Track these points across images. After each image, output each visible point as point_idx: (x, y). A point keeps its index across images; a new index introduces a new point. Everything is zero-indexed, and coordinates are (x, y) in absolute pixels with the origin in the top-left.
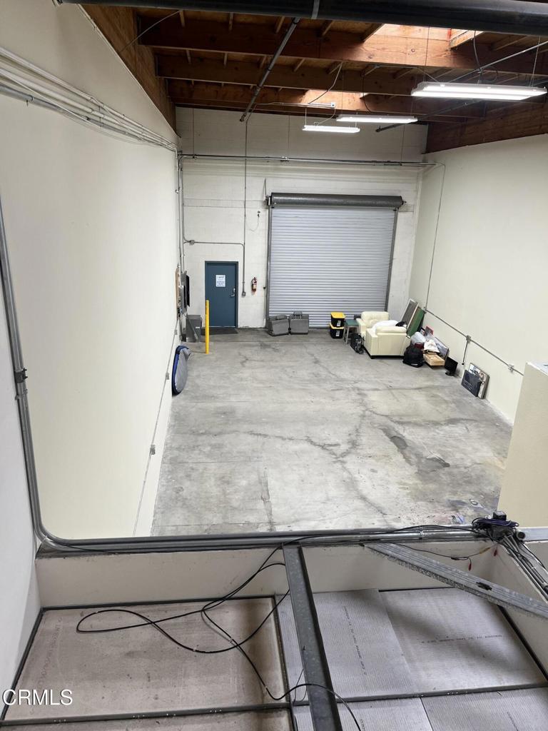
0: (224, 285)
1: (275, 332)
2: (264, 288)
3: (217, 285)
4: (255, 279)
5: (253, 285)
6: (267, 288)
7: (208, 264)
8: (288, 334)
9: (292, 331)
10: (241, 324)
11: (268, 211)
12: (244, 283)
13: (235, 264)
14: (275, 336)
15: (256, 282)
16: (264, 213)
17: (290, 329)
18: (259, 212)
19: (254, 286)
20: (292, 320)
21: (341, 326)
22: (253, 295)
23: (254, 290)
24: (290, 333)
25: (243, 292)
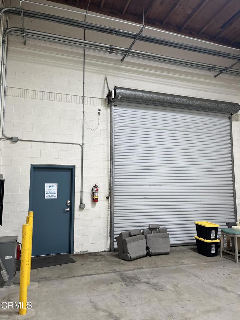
0: (55, 196)
1: (132, 254)
2: (108, 198)
3: (47, 196)
4: (96, 186)
5: (93, 193)
6: (110, 197)
7: (35, 169)
8: (146, 256)
9: (152, 251)
10: (78, 248)
11: (109, 110)
12: (82, 192)
13: (71, 169)
14: (131, 260)
15: (97, 190)
16: (105, 111)
17: (147, 248)
18: (99, 110)
19: (96, 195)
20: (148, 235)
21: (216, 238)
22: (93, 207)
23: (95, 200)
24: (149, 254)
25: (81, 203)
